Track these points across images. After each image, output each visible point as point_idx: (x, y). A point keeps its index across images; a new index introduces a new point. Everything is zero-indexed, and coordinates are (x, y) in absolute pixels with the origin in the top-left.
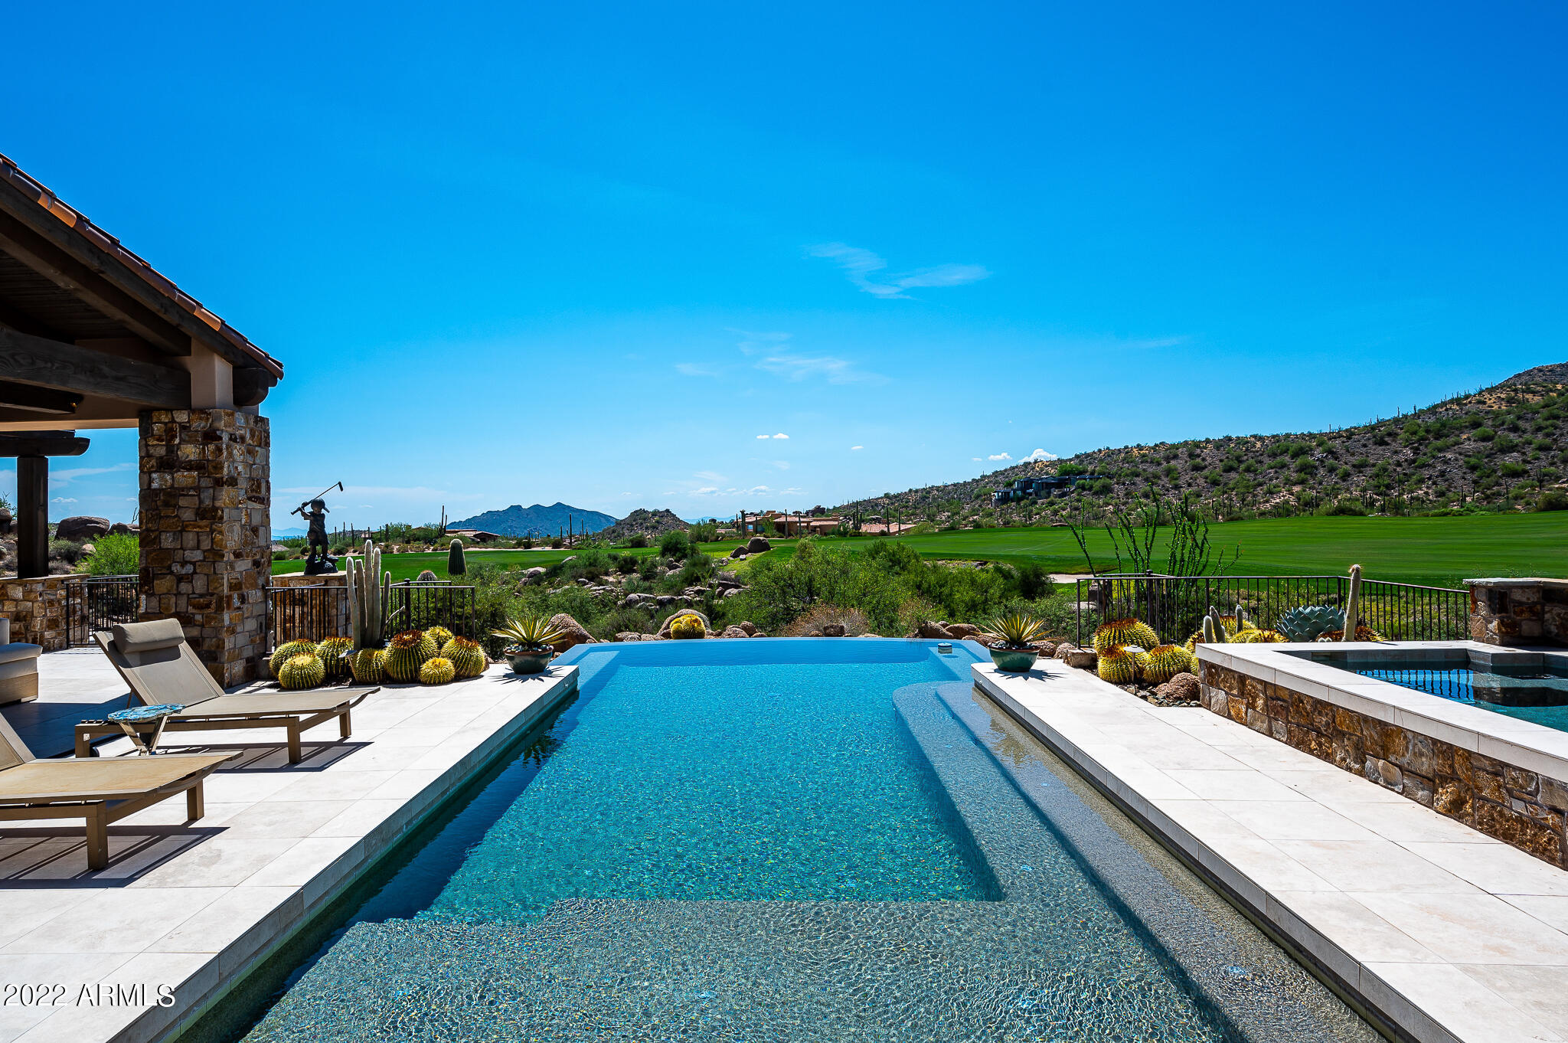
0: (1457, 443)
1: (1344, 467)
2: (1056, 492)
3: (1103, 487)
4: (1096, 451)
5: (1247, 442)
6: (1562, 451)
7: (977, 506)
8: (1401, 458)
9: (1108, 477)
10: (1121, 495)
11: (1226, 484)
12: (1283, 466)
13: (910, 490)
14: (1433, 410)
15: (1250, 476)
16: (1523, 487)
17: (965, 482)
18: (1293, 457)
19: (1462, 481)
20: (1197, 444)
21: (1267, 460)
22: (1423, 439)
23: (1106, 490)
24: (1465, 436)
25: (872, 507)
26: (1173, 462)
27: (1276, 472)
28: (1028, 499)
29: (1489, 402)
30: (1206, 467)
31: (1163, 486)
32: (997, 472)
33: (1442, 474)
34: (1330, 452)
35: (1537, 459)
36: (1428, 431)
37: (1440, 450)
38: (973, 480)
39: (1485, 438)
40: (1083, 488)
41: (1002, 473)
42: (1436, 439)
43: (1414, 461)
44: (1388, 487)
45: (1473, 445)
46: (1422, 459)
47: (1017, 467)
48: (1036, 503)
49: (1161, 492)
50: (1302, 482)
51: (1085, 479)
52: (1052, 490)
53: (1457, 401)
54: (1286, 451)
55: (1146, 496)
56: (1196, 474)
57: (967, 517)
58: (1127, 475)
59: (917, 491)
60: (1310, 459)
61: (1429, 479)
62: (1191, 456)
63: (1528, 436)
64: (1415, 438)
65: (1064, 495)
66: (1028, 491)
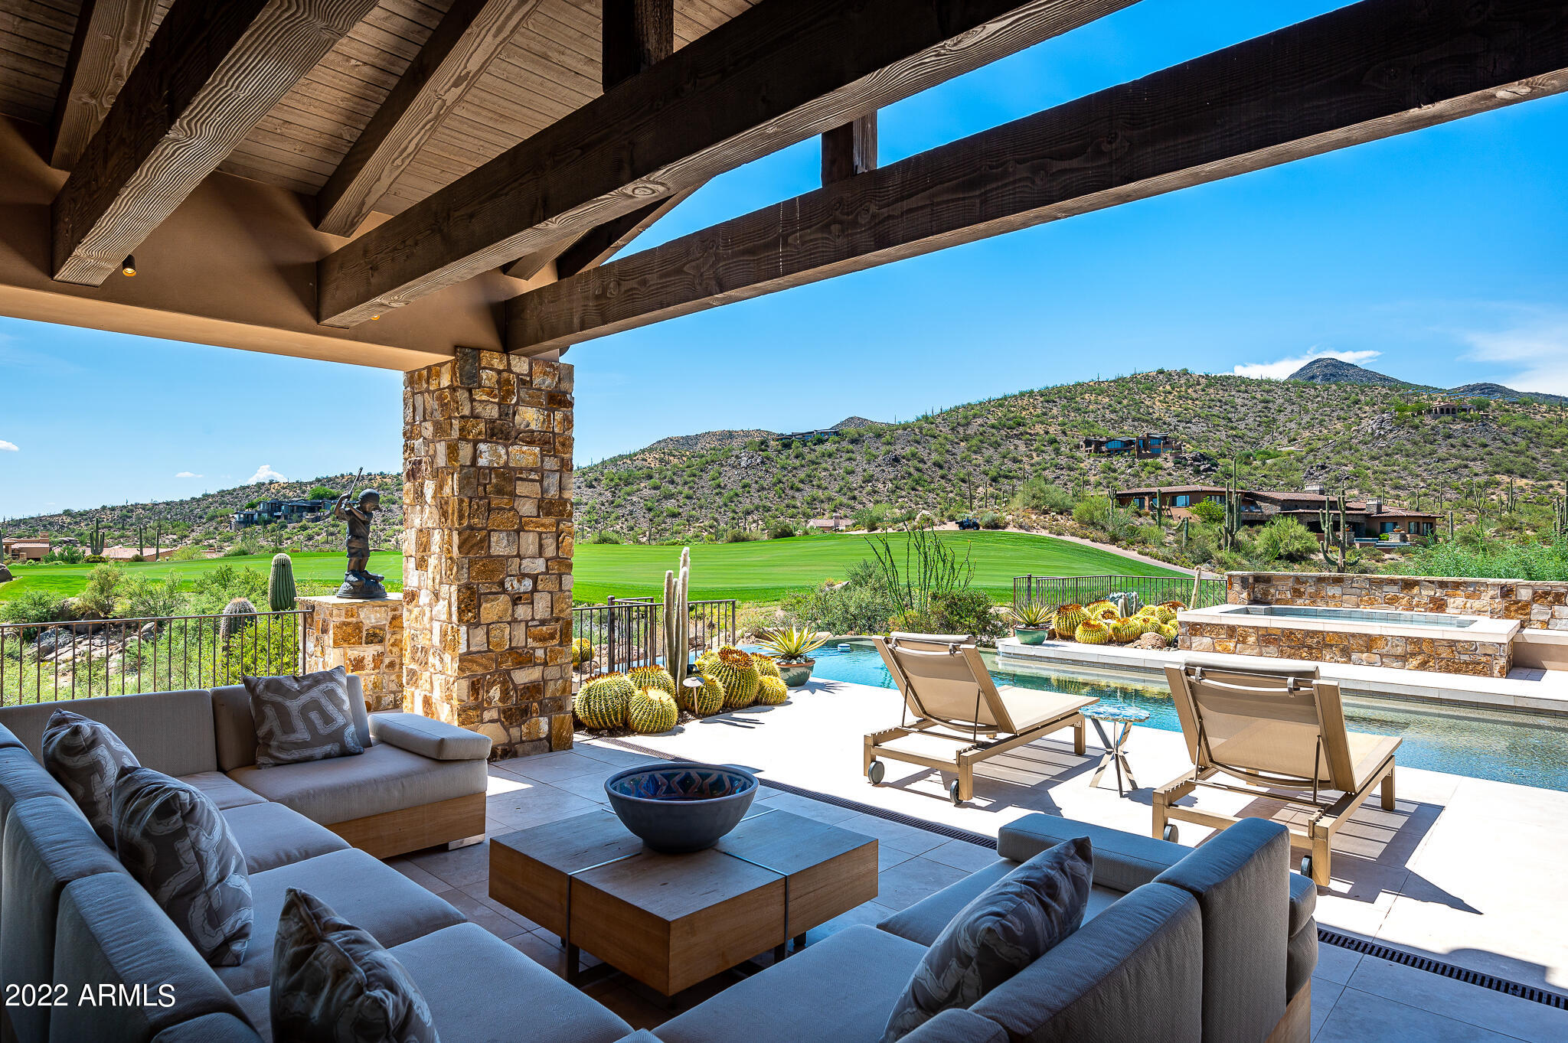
0: (638, 490)
2: (309, 516)
4: (339, 475)
6: (699, 500)
7: (211, 529)
8: (604, 499)
13: (104, 508)
16: (678, 525)
19: (642, 519)
22: (617, 485)
24: (643, 485)
25: (45, 526)
28: (276, 523)
29: (649, 460)
32: (223, 491)
33: (631, 513)
35: (685, 505)
36: (620, 478)
37: (629, 495)
38: (193, 499)
39: (656, 488)
41: (230, 493)
42: (626, 485)
43: (613, 502)
44: (596, 522)
45: (649, 492)
46: (618, 501)
47: (248, 487)
48: (286, 527)
52: (304, 514)
57: (201, 541)
59: (113, 509)
61: (623, 516)
63: (679, 488)
64: (613, 484)
65: (317, 519)
66: (275, 514)
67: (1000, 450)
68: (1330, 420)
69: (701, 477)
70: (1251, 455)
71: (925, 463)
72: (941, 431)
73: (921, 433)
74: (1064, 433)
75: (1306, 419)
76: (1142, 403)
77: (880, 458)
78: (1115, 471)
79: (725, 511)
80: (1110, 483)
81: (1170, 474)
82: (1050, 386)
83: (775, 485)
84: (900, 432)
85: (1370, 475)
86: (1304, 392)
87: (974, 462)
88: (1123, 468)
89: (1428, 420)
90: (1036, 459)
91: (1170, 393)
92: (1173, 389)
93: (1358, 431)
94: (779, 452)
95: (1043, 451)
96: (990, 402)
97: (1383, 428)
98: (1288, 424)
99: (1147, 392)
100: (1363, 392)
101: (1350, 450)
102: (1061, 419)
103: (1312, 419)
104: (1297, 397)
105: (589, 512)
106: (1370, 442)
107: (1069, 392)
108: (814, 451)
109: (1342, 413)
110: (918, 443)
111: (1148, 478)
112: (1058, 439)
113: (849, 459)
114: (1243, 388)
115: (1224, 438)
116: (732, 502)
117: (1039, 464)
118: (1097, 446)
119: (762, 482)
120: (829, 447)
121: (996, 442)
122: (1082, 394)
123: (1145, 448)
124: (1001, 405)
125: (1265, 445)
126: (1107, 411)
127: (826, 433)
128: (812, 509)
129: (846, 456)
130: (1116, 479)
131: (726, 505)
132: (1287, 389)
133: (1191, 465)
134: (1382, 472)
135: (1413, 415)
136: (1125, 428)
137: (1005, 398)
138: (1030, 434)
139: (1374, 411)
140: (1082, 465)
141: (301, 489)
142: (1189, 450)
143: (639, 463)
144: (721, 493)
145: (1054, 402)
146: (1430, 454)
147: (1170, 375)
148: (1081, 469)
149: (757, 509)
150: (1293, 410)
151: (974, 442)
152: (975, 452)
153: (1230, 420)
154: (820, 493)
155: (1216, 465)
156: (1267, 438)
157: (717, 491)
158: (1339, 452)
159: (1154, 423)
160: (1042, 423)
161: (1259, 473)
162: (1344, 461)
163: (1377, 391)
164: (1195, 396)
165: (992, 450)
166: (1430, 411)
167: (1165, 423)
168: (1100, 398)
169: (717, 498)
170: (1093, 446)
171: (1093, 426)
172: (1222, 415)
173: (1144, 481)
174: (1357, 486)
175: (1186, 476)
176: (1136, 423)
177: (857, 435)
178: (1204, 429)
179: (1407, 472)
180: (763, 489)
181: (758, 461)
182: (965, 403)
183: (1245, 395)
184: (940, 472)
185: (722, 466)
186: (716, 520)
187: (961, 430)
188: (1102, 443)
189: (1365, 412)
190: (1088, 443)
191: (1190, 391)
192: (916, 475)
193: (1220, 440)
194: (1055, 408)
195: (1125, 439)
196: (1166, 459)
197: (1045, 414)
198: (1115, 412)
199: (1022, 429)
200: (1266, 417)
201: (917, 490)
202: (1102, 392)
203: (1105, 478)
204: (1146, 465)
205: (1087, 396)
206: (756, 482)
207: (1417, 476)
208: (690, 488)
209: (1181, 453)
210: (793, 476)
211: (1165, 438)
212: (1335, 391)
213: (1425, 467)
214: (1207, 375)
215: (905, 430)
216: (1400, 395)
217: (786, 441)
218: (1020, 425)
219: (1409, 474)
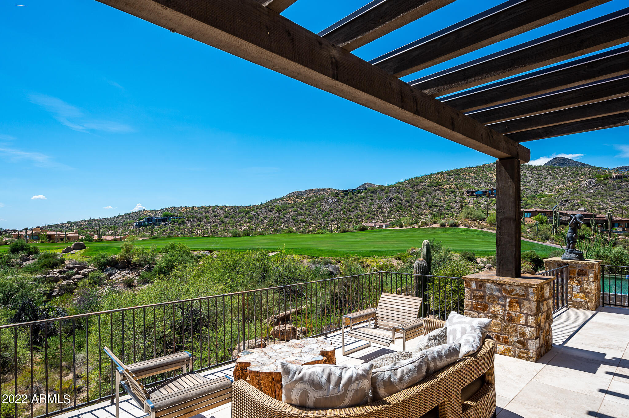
0: (289, 212)
1: (261, 218)
2: (163, 223)
3: (182, 222)
6: (313, 216)
7: (126, 228)
8: (275, 216)
9: (183, 218)
10: (189, 225)
11: (225, 223)
12: (243, 217)
15: (233, 220)
16: (306, 226)
18: (246, 214)
19: (291, 224)
20: (215, 207)
21: (237, 214)
22: (281, 210)
23: (183, 223)
24: (290, 210)
26: (207, 214)
27: (241, 219)
28: (150, 226)
29: (289, 201)
30: (218, 216)
31: (204, 222)
33: (287, 221)
34: (257, 213)
35: (308, 218)
36: (282, 208)
37: (285, 214)
39: (296, 211)
40: (174, 222)
42: (284, 210)
43: (279, 217)
44: (273, 225)
46: (281, 217)
48: (155, 227)
49: (204, 224)
50: (249, 222)
51: (174, 218)
52: (161, 222)
54: (244, 212)
55: (199, 226)
56: (215, 218)
58: (191, 218)
60: (251, 215)
61: (283, 222)
62: (213, 211)
63: (305, 211)
65: (166, 224)
66: (150, 222)
67: (432, 195)
68: (567, 182)
69: (313, 207)
70: (535, 196)
71: (402, 201)
72: (407, 188)
73: (400, 189)
74: (457, 188)
75: (557, 181)
76: (488, 176)
77: (384, 199)
78: (479, 203)
79: (323, 220)
80: (478, 208)
82: (450, 169)
83: (342, 210)
84: (391, 188)
85: (587, 204)
86: (555, 171)
87: (422, 200)
88: (483, 202)
89: (611, 181)
90: (447, 199)
93: (581, 186)
94: (343, 197)
95: (449, 196)
96: (425, 176)
97: (591, 185)
100: (580, 170)
101: (578, 193)
102: (455, 183)
103: (560, 181)
104: (552, 173)
105: (270, 221)
106: (586, 190)
107: (458, 172)
108: (357, 196)
109: (572, 179)
110: (399, 193)
112: (455, 190)
113: (372, 199)
114: (529, 169)
115: (522, 189)
116: (326, 217)
117: (448, 200)
118: (471, 193)
119: (337, 208)
120: (362, 194)
121: (430, 192)
122: (463, 173)
123: (492, 194)
124: (430, 178)
125: (540, 192)
126: (474, 179)
127: (362, 189)
129: (370, 198)
130: (480, 206)
131: (324, 218)
132: (548, 170)
134: (592, 203)
135: (604, 179)
136: (482, 186)
137: (432, 174)
138: (443, 189)
139: (585, 178)
140: (466, 201)
141: (155, 213)
143: (285, 202)
144: (321, 213)
145: (452, 176)
146: (612, 195)
148: (466, 202)
149: (336, 219)
150: (551, 178)
151: (421, 192)
152: (422, 196)
153: (525, 182)
154: (360, 213)
156: (541, 189)
157: (320, 212)
158: (573, 195)
159: (493, 184)
160: (448, 184)
162: (575, 198)
163: (586, 170)
165: (428, 195)
166: (611, 178)
168: (470, 174)
169: (320, 215)
170: (470, 193)
171: (468, 185)
172: (521, 180)
173: (492, 207)
176: (486, 184)
177: (374, 190)
179: (603, 203)
180: (338, 211)
181: (335, 200)
183: (531, 172)
184: (408, 204)
185: (321, 202)
186: (320, 224)
187: (415, 187)
188: (474, 192)
189: (582, 178)
190: (468, 192)
192: (399, 205)
194: (452, 178)
195: (482, 190)
197: (448, 181)
198: (477, 179)
199: (440, 187)
200: (540, 181)
201: (399, 211)
202: (471, 172)
203: (476, 206)
204: (493, 200)
205: (465, 173)
206: (335, 209)
207: (608, 204)
210: (350, 206)
212: (568, 170)
213: (611, 200)
215: (393, 188)
216: (596, 171)
217: (346, 193)
218: (439, 185)
219: (604, 203)
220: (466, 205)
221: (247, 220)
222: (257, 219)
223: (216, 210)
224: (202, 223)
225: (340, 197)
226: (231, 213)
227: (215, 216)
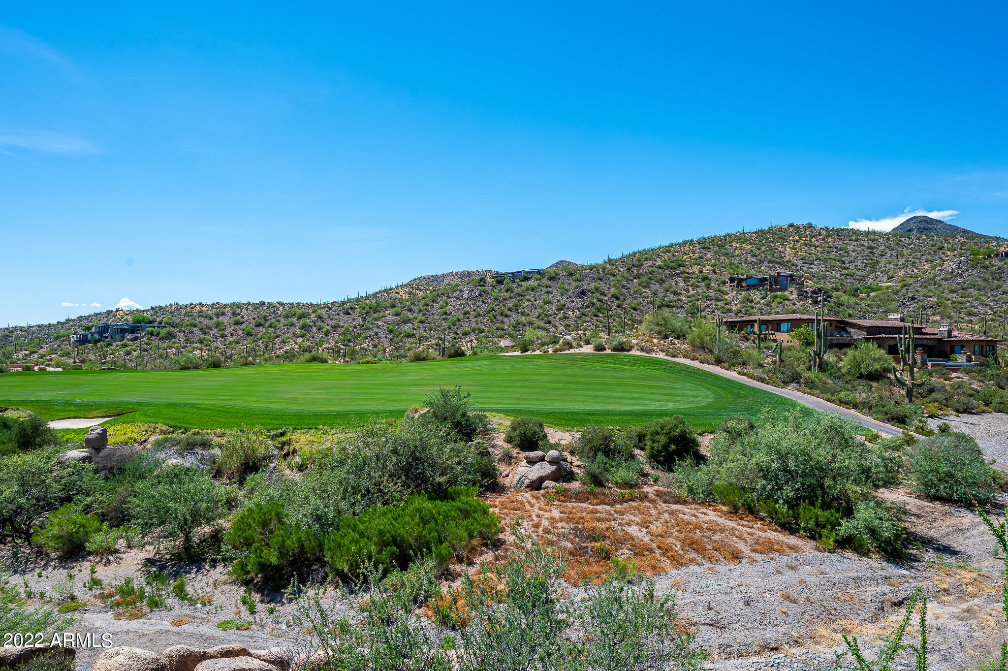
0: (384, 316)
1: (327, 327)
2: (130, 336)
3: (168, 334)
4: (168, 305)
5: (274, 307)
7: (56, 346)
8: (356, 323)
9: (172, 326)
10: (182, 341)
11: (256, 335)
12: (292, 325)
14: (375, 295)
15: (271, 330)
16: (411, 344)
17: (50, 324)
18: (298, 319)
19: (385, 339)
20: (239, 306)
21: (282, 320)
22: (368, 312)
23: (170, 336)
24: (387, 312)
26: (221, 318)
27: (288, 329)
28: (104, 341)
29: (401, 293)
30: (244, 322)
33: (376, 334)
34: (320, 317)
35: (419, 328)
36: (370, 308)
37: (376, 320)
39: (397, 315)
40: (152, 334)
42: (374, 313)
43: (363, 326)
44: (349, 341)
45: (392, 318)
46: (367, 325)
48: (111, 345)
49: (212, 340)
50: (303, 336)
51: (154, 327)
52: (126, 334)
53: (386, 291)
54: (295, 314)
55: (201, 342)
56: (237, 327)
58: (187, 326)
60: (308, 321)
61: (370, 337)
62: (234, 314)
63: (415, 314)
64: (364, 312)
65: (135, 339)
66: (104, 335)
67: (664, 285)
68: (921, 262)
69: (432, 307)
70: (859, 289)
71: (605, 295)
72: (619, 271)
73: (604, 272)
74: (714, 272)
75: (902, 261)
76: (776, 249)
77: (571, 291)
78: (752, 301)
79: (449, 332)
80: (747, 310)
81: (794, 304)
82: (706, 236)
83: (488, 312)
84: (587, 271)
85: (950, 305)
86: (901, 241)
87: (644, 294)
88: (758, 299)
89: (996, 262)
90: (692, 292)
91: (798, 241)
92: (800, 238)
93: (941, 270)
94: (494, 287)
95: (697, 286)
97: (961, 268)
98: (887, 266)
99: (780, 241)
100: (946, 240)
101: (935, 285)
102: (713, 261)
103: (906, 261)
104: (895, 245)
105: (344, 334)
106: (950, 279)
107: (721, 241)
108: (521, 286)
109: (929, 257)
110: (601, 280)
111: (777, 307)
112: (709, 277)
113: (548, 292)
114: (854, 238)
115: (838, 276)
116: (454, 325)
117: (693, 296)
118: (738, 282)
119: (478, 310)
120: (532, 283)
121: (661, 279)
122: (730, 242)
123: (776, 283)
124: (667, 251)
125: (870, 281)
126: (749, 256)
127: (531, 272)
128: (516, 331)
129: (545, 290)
130: (753, 308)
131: (450, 328)
132: (888, 239)
133: (811, 296)
134: (959, 303)
135: (984, 258)
136: (763, 268)
137: (672, 246)
138: (688, 273)
139: (954, 255)
140: (727, 297)
142: (810, 286)
144: (446, 319)
145: (709, 248)
146: (997, 289)
147: (798, 228)
148: (726, 300)
149: (474, 331)
150: (892, 255)
151: (644, 279)
152: (645, 287)
153: (843, 262)
154: (524, 320)
155: (830, 297)
156: (872, 276)
157: (444, 317)
158: (926, 287)
159: (784, 265)
160: (698, 264)
161: (864, 304)
162: (929, 294)
163: (957, 240)
164: (817, 244)
165: (658, 285)
166: (997, 255)
167: (793, 265)
168: (744, 245)
169: (443, 322)
170: (736, 283)
171: (738, 267)
172: (837, 259)
173: (774, 309)
174: (939, 313)
175: (806, 305)
176: (771, 265)
177: (554, 274)
178: (823, 269)
179: (978, 303)
180: (479, 315)
181: (477, 293)
182: (641, 249)
183: (856, 243)
184: (617, 302)
185: (449, 297)
187: (635, 270)
188: (743, 280)
189: (947, 256)
190: (732, 280)
191: (813, 240)
192: (598, 304)
193: (835, 278)
194: (709, 253)
195: (760, 277)
196: (792, 292)
198: (755, 256)
199: (682, 269)
200: (871, 260)
201: (598, 317)
202: (745, 241)
203: (744, 307)
204: (776, 297)
205: (734, 244)
206: (474, 310)
207: (986, 305)
208: (424, 315)
209: (803, 287)
210: (504, 305)
211: (791, 276)
212: (925, 240)
213: (993, 298)
214: (827, 228)
215: (591, 270)
216: (974, 243)
217: (499, 279)
218: (680, 266)
219: (980, 304)
220: (726, 304)
221: (298, 331)
222: (319, 330)
223: (239, 311)
224: (208, 337)
225: (487, 288)
226: (269, 317)
227: (237, 323)
